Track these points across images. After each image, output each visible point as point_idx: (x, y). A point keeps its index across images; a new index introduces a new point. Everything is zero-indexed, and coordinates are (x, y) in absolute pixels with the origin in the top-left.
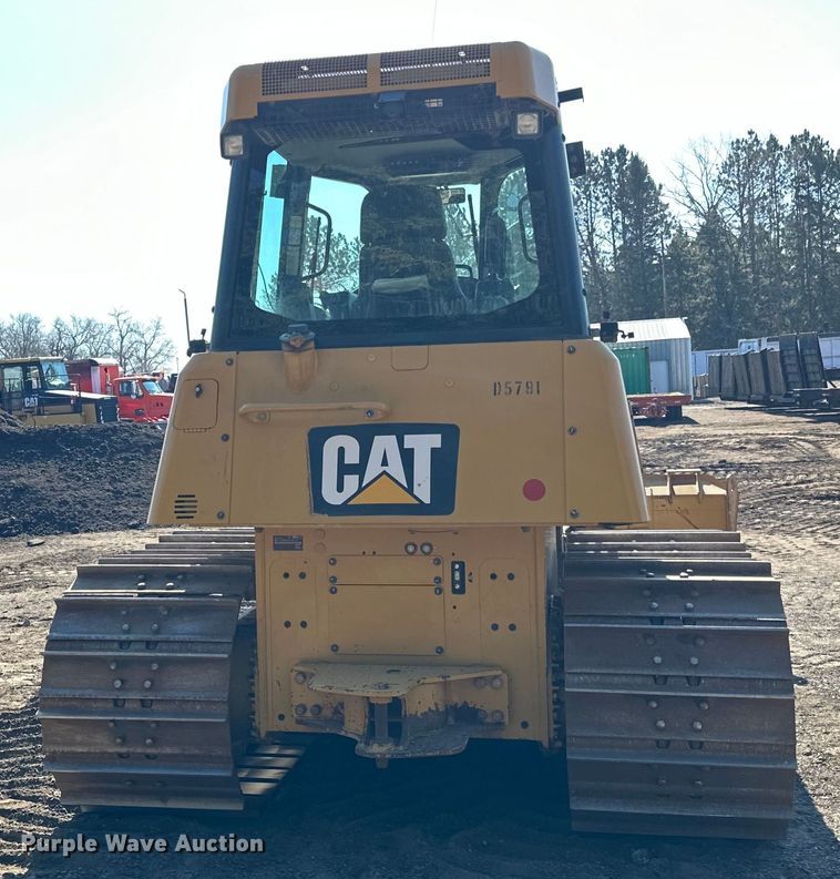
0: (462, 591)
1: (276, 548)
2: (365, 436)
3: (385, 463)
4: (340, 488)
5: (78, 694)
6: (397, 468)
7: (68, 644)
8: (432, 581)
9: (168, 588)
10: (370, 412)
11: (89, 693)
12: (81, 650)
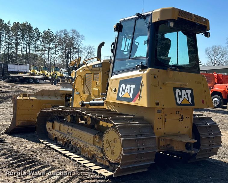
0: (182, 121)
1: (158, 112)
2: (181, 89)
3: (184, 96)
4: (179, 101)
5: (131, 148)
6: (186, 97)
7: (126, 136)
8: (179, 119)
9: (134, 122)
10: (181, 85)
11: (133, 148)
12: (129, 138)
